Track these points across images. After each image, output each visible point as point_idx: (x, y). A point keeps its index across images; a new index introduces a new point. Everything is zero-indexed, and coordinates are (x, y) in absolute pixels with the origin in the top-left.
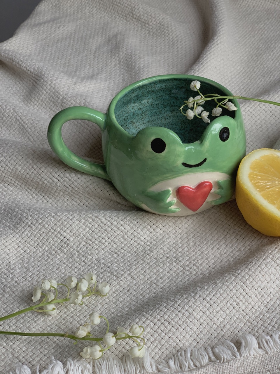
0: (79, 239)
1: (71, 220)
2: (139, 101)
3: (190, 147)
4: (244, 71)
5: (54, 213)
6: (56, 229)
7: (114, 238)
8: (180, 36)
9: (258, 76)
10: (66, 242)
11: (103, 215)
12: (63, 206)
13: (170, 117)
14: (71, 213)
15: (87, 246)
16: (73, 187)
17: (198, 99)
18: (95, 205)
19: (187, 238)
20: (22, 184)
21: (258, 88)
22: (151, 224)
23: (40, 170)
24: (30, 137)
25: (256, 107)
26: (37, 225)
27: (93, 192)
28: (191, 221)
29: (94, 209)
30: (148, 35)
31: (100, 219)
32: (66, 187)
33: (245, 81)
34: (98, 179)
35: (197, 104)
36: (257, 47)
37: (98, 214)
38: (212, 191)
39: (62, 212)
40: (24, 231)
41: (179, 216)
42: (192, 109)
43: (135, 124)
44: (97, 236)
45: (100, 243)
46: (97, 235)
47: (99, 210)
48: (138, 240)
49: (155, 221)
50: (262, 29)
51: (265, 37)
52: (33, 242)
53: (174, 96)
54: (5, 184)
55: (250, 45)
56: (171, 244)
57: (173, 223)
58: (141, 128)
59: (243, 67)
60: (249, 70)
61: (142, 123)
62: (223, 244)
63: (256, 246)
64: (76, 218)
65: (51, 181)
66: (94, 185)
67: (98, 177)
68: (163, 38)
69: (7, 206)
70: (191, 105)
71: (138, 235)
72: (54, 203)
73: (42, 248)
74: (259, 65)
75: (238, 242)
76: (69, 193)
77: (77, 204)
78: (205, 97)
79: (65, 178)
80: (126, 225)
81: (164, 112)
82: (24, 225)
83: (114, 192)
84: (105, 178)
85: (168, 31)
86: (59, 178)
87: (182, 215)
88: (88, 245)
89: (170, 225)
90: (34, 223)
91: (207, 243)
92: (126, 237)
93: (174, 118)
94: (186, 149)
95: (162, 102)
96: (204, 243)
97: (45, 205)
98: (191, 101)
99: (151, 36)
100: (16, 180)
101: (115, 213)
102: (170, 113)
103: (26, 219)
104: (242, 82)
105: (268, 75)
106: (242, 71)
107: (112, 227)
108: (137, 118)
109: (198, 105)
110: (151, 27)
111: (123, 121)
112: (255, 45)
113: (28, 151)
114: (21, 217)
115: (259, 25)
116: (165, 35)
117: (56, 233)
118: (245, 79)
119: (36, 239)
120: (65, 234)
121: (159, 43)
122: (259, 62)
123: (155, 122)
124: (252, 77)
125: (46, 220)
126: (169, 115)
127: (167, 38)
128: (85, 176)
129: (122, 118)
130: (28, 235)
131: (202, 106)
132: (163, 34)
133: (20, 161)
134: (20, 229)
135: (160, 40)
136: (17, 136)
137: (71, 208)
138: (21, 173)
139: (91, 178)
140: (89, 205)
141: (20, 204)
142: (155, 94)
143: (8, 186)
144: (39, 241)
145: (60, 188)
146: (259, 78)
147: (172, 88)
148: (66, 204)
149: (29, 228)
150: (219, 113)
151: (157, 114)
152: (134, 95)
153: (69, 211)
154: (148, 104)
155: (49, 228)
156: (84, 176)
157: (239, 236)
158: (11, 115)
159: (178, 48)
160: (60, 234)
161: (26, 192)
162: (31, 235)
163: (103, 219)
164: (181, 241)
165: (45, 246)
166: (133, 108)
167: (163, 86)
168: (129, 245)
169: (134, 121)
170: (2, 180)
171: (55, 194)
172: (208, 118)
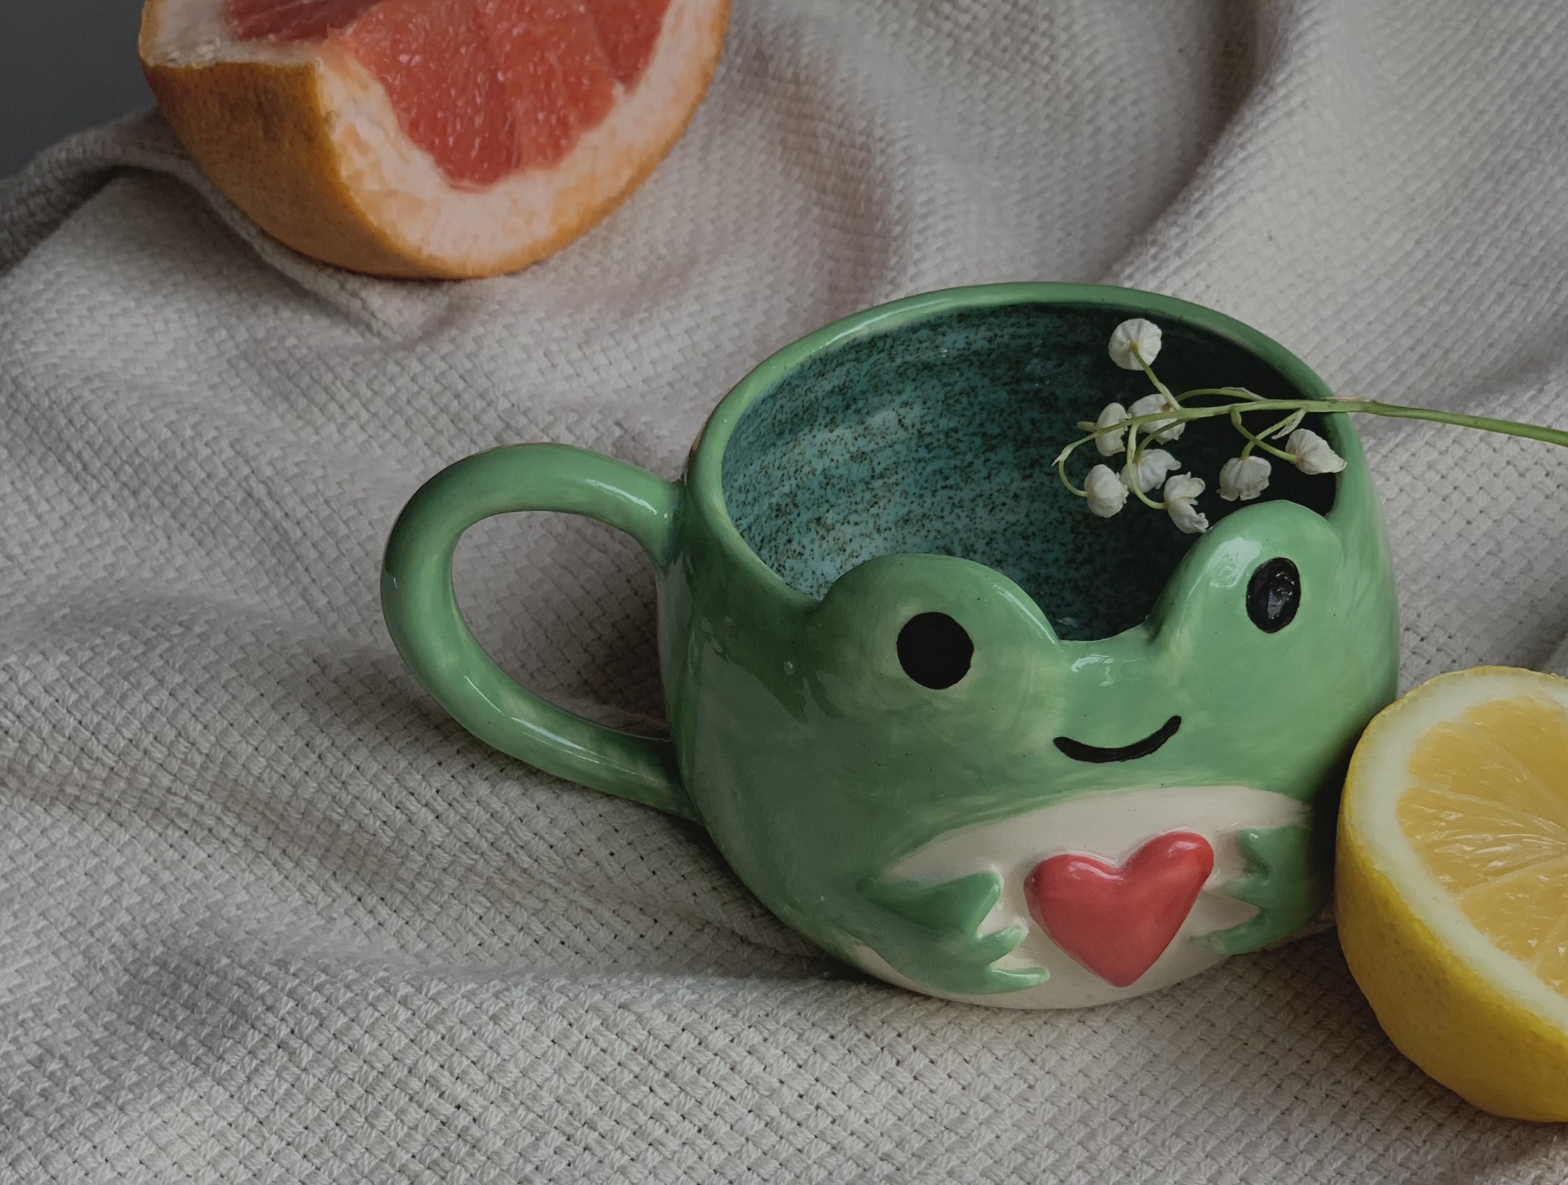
0: (531, 1116)
1: (494, 1018)
2: (856, 418)
3: (1093, 659)
4: (1419, 255)
5: (408, 982)
6: (416, 1063)
7: (711, 1115)
8: (1110, 67)
9: (1494, 283)
10: (466, 1129)
11: (656, 998)
12: (456, 952)
13: (1016, 497)
14: (496, 985)
15: (573, 1151)
16: (511, 851)
17: (1150, 410)
18: (619, 948)
19: (1083, 1120)
20: (256, 829)
21: (1490, 346)
22: (903, 1049)
23: (345, 762)
24: (315, 591)
25: (1469, 446)
26: (320, 1039)
27: (609, 878)
28: (1109, 1034)
29: (614, 967)
30: (947, 61)
31: (639, 1018)
32: (475, 849)
33: (1424, 312)
34: (634, 815)
35: (1141, 436)
36: (1493, 129)
37: (635, 992)
38: (1214, 881)
39: (449, 979)
40: (256, 1070)
41: (1046, 1011)
42: (1117, 463)
43: (833, 534)
44: (625, 1106)
45: (638, 1142)
46: (624, 1097)
47: (637, 974)
48: (836, 1127)
49: (925, 1034)
50: (1529, 33)
51: (1542, 73)
52: (300, 1128)
53: (1037, 392)
54: (170, 832)
55: (1461, 116)
56: (1000, 1152)
57: (1017, 1045)
58: (865, 556)
59: (1415, 236)
60: (1447, 249)
61: (871, 525)
62: (1272, 1154)
63: (1440, 1170)
64: (520, 1012)
65: (400, 818)
66: (617, 844)
67: (640, 806)
68: (1025, 76)
69: (176, 943)
70: (1111, 444)
71: (836, 1101)
72: (410, 935)
73: (342, 1159)
74: (1503, 229)
75: (1349, 1148)
76: (489, 882)
77: (529, 941)
78: (1185, 403)
79: (468, 806)
80: (772, 1050)
81: (984, 472)
82: (254, 1038)
83: (717, 884)
84: (672, 808)
85: (1053, 39)
86: (441, 806)
87: (1062, 1006)
88: (580, 1149)
89: (1000, 1054)
90: (306, 1033)
91: (1187, 1150)
92: (774, 1111)
93: (1037, 505)
94: (1074, 668)
95: (978, 421)
96: (1174, 1151)
97: (365, 942)
98: (1111, 422)
99: (965, 69)
100: (226, 808)
101: (723, 987)
102: (1016, 475)
103: (269, 1009)
104: (1406, 314)
105: (1547, 280)
106: (1408, 254)
107: (703, 1058)
108: (844, 500)
109: (1147, 441)
110: (965, 19)
111: (769, 518)
112: (1486, 118)
113: (288, 663)
114: (245, 1000)
115: (1513, 11)
116: (1034, 63)
117: (415, 1084)
118: (1421, 302)
119: (312, 1112)
120: (462, 1092)
121: (1003, 104)
122: (1501, 209)
123: (938, 524)
124: (1465, 288)
125: (368, 1015)
126: (1014, 488)
127: (1046, 78)
128: (570, 799)
129: (766, 501)
130: (274, 1091)
131: (1169, 446)
132: (1025, 59)
133: (246, 710)
134: (234, 1060)
135: (1007, 88)
136: (244, 581)
137: (495, 963)
138: (249, 771)
139: (603, 806)
140: (590, 949)
141: (242, 935)
142: (935, 382)
143: (187, 839)
144: (332, 1123)
145: (445, 858)
146: (1501, 296)
147: (1028, 348)
148: (472, 941)
149: (282, 1058)
150: (1255, 487)
151: (950, 482)
152: (827, 385)
153: (483, 975)
154: (901, 432)
155: (380, 1060)
156: (565, 797)
157: (1353, 1117)
158: (223, 473)
159: (1098, 130)
160: (438, 1089)
161: (275, 873)
162: (288, 1093)
163: (659, 1019)
164: (1055, 1140)
165: (359, 1149)
166: (822, 454)
167: (979, 338)
168: (786, 1150)
169: (830, 518)
170: (157, 809)
171: (418, 885)
172: (1198, 509)
